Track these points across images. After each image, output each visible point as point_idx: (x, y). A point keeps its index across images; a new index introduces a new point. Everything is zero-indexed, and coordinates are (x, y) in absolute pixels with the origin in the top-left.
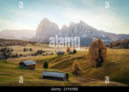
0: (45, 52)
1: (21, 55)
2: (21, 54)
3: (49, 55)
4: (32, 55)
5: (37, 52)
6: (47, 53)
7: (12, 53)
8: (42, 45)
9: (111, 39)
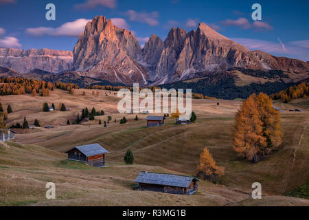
0: (102, 113)
1: (37, 123)
2: (36, 120)
3: (115, 121)
4: (68, 123)
5: (81, 114)
6: (110, 118)
7: (10, 116)
8: (93, 94)
9: (287, 77)
